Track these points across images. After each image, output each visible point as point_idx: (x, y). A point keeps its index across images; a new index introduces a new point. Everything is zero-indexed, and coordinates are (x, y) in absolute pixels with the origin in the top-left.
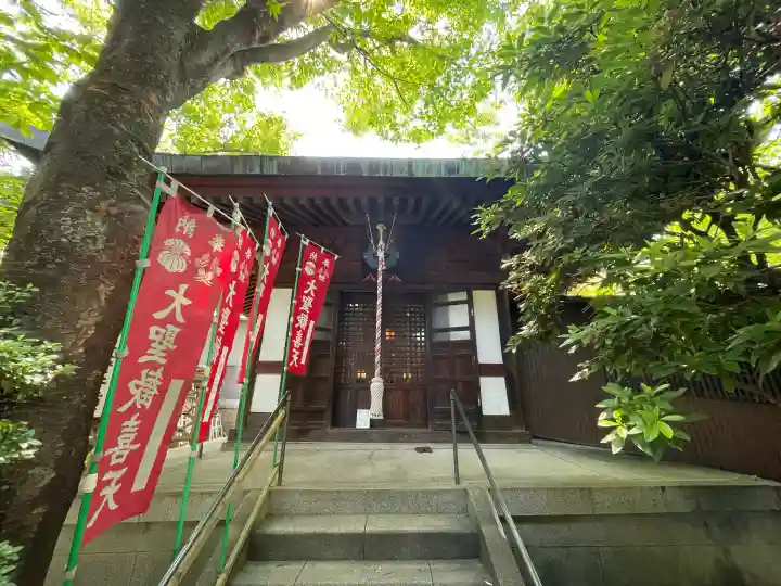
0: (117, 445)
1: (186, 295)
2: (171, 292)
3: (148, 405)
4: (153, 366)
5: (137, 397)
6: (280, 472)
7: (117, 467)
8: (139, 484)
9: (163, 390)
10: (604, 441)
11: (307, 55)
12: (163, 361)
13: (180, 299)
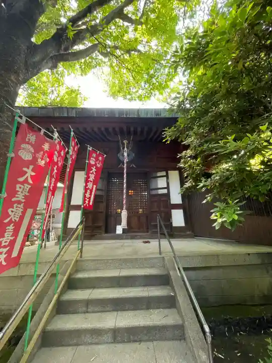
0: (4, 237)
1: (33, 170)
2: (25, 169)
3: (17, 220)
4: (19, 202)
5: (12, 216)
6: (81, 252)
7: (5, 247)
8: (15, 254)
9: (24, 213)
10: (213, 226)
11: (88, 58)
12: (23, 201)
13: (30, 172)
